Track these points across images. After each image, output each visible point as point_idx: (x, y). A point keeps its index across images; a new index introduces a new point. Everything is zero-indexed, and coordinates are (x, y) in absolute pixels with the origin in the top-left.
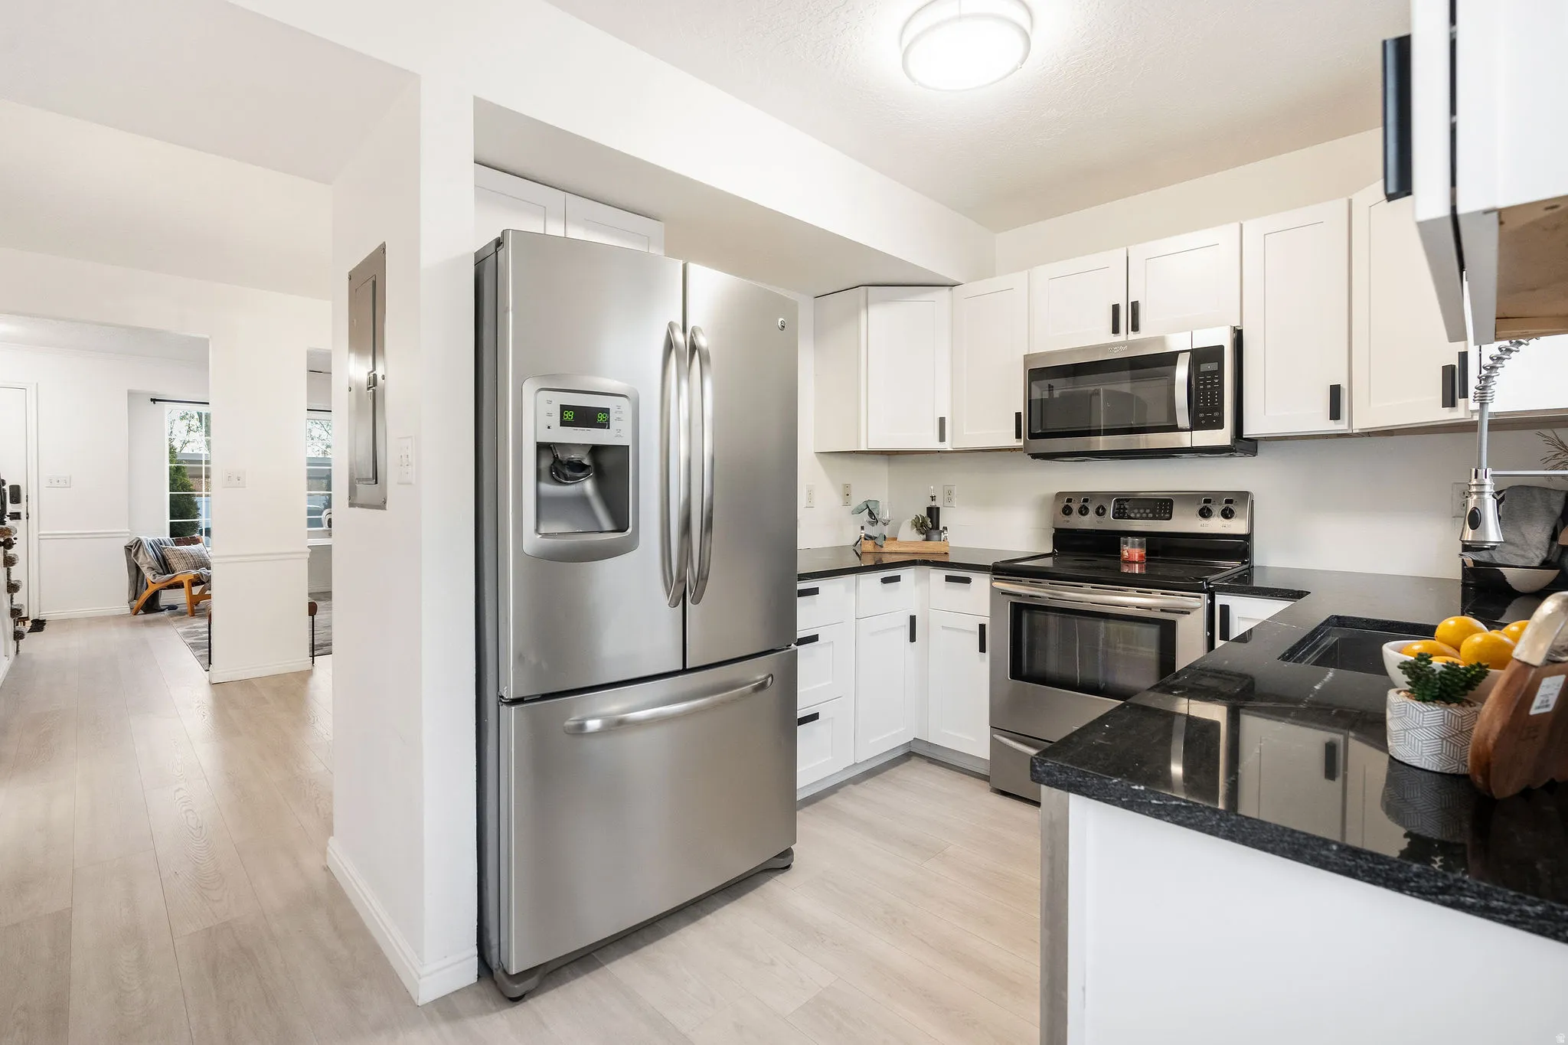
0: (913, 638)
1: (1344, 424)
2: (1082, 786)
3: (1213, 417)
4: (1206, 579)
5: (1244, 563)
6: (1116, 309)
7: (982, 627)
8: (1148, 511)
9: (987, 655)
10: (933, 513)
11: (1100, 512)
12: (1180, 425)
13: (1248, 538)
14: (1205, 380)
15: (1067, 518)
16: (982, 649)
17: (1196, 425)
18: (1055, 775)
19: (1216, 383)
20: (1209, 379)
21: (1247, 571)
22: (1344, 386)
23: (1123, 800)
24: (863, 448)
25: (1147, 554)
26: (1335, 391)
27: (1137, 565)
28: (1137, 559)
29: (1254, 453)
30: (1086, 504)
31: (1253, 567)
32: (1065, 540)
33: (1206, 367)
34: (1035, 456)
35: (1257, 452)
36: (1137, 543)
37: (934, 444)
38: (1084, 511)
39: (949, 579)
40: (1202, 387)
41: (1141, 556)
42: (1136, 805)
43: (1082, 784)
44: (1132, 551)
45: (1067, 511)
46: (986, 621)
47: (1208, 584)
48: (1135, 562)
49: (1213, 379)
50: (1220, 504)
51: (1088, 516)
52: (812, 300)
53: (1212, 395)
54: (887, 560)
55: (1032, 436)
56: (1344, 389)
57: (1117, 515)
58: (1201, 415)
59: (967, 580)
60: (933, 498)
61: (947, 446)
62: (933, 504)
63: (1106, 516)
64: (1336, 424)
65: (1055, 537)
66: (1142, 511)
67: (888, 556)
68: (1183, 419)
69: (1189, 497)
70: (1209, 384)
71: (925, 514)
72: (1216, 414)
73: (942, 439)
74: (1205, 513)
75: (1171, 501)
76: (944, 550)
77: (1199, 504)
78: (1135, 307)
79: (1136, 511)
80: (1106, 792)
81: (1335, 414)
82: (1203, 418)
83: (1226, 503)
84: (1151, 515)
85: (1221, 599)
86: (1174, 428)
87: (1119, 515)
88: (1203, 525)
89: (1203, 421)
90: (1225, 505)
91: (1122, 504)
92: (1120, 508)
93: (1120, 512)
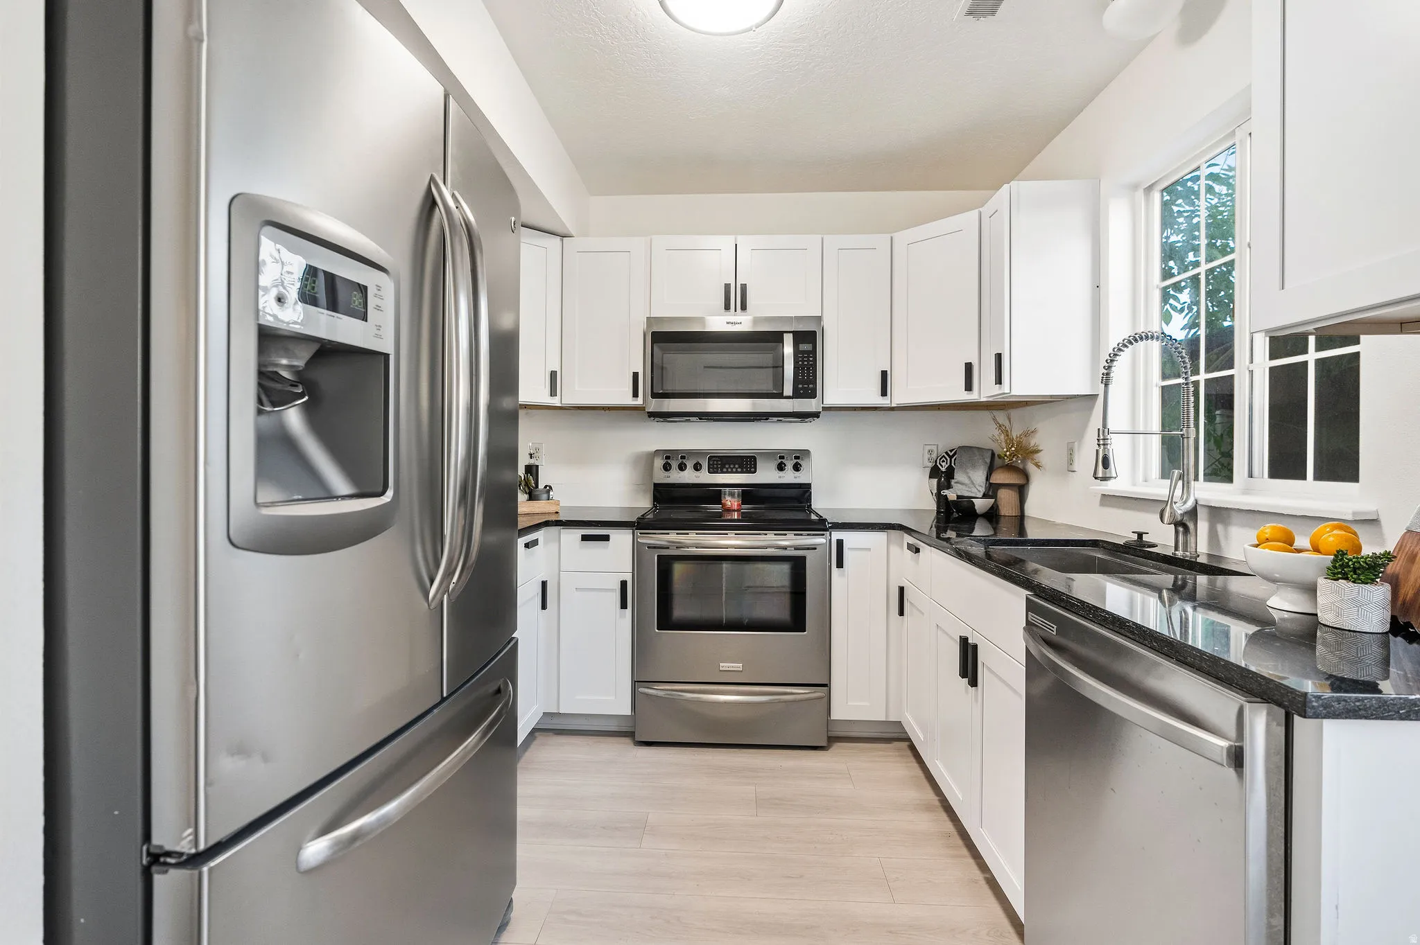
0: (544, 607)
1: (888, 399)
2: (1360, 709)
3: (808, 389)
6: (727, 287)
7: (624, 584)
8: (737, 466)
9: (629, 611)
10: (533, 471)
11: (699, 467)
12: (785, 394)
13: (810, 486)
14: (802, 357)
15: (667, 474)
16: (624, 605)
17: (797, 394)
18: (1332, 706)
19: (811, 361)
20: (805, 357)
22: (889, 373)
23: (1401, 712)
25: (743, 502)
26: (884, 376)
27: (736, 513)
28: (735, 507)
30: (684, 461)
32: (664, 495)
33: (805, 347)
36: (734, 494)
37: (548, 400)
38: (682, 467)
39: (585, 538)
40: (806, 363)
41: (738, 505)
42: (1414, 713)
43: (1361, 707)
44: (731, 501)
45: (666, 467)
46: (628, 578)
48: (734, 511)
49: (808, 357)
50: (792, 460)
51: (687, 472)
53: (808, 370)
55: (655, 395)
56: (889, 375)
58: (800, 386)
59: (606, 538)
60: (532, 456)
62: (532, 461)
63: (702, 471)
64: (884, 399)
65: (656, 492)
66: (732, 466)
68: (788, 390)
69: (769, 454)
70: (806, 361)
72: (811, 386)
74: (781, 467)
75: (755, 458)
76: (553, 509)
77: (778, 460)
78: (744, 287)
79: (727, 466)
80: (1384, 709)
81: (884, 392)
82: (801, 389)
83: (797, 459)
84: (739, 470)
85: (836, 535)
86: (780, 395)
87: (712, 470)
88: (780, 477)
89: (802, 392)
90: (795, 461)
91: (714, 461)
92: (713, 464)
93: (713, 468)
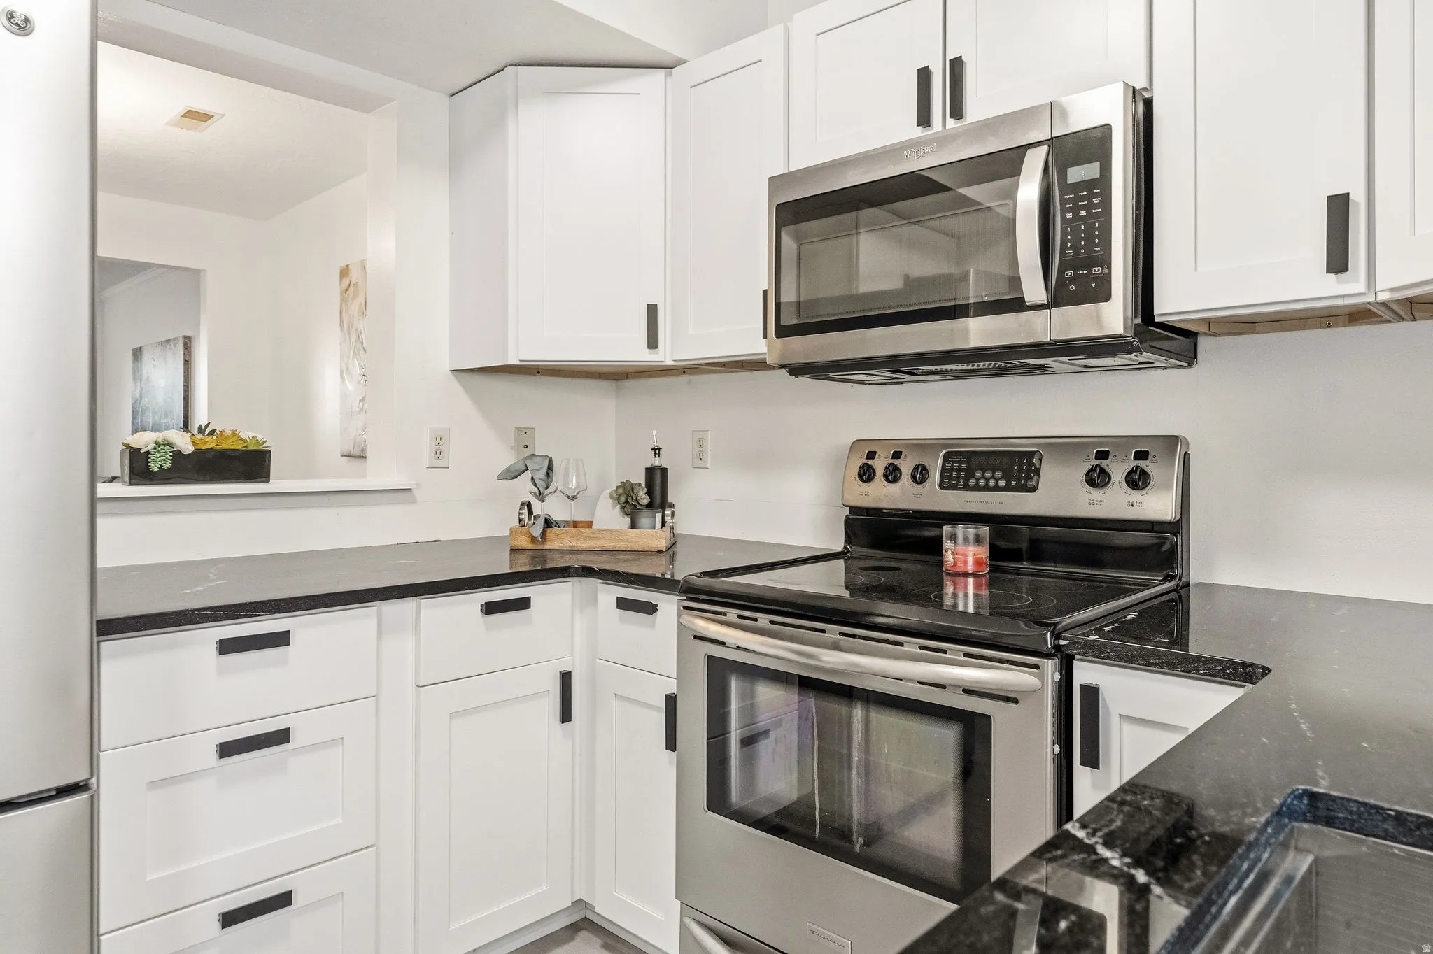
0: (566, 716)
1: (1356, 280)
3: (1090, 278)
4: (1055, 625)
5: (1168, 578)
6: (924, 76)
7: (671, 700)
10: (657, 479)
11: (920, 475)
12: (1029, 298)
13: (1177, 527)
14: (1075, 201)
15: (865, 488)
16: (671, 744)
17: (1059, 297)
19: (1097, 206)
20: (1082, 199)
21: (1173, 595)
22: (1358, 197)
24: (513, 360)
25: (991, 557)
26: (1339, 207)
27: (971, 580)
28: (971, 568)
29: (1190, 358)
30: (896, 462)
31: (1187, 585)
32: (863, 530)
33: (1076, 174)
34: (795, 370)
35: (1196, 357)
36: (971, 537)
37: (640, 354)
39: (622, 605)
40: (1083, 213)
41: (978, 562)
44: (962, 552)
45: (866, 474)
47: (1057, 636)
48: (966, 575)
49: (1090, 197)
50: (1125, 461)
51: (899, 484)
52: (446, 100)
53: (1089, 230)
54: (556, 562)
55: (781, 331)
56: (1357, 204)
57: (946, 482)
58: (1069, 274)
59: (651, 609)
60: (657, 452)
61: (665, 356)
62: (656, 462)
63: (928, 484)
64: (1339, 282)
65: (848, 523)
66: (987, 474)
67: (556, 556)
68: (1035, 290)
69: (1067, 447)
70: (1083, 207)
71: (641, 479)
72: (1097, 270)
73: (652, 343)
74: (1097, 478)
75: (1038, 457)
76: (652, 544)
77: (1087, 460)
78: (956, 67)
79: (978, 474)
81: (1338, 261)
82: (1072, 281)
83: (1135, 458)
84: (1002, 483)
85: (1085, 673)
86: (1016, 305)
87: (950, 482)
88: (1092, 503)
89: (1072, 288)
90: (1135, 463)
91: (956, 462)
92: (952, 469)
93: (950, 478)
